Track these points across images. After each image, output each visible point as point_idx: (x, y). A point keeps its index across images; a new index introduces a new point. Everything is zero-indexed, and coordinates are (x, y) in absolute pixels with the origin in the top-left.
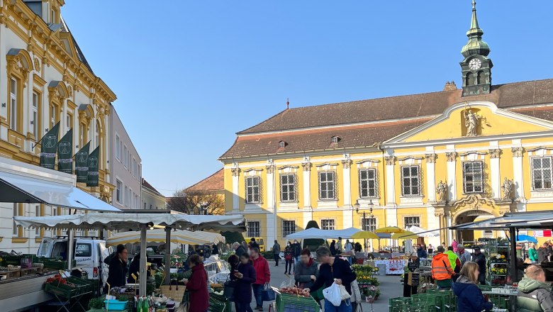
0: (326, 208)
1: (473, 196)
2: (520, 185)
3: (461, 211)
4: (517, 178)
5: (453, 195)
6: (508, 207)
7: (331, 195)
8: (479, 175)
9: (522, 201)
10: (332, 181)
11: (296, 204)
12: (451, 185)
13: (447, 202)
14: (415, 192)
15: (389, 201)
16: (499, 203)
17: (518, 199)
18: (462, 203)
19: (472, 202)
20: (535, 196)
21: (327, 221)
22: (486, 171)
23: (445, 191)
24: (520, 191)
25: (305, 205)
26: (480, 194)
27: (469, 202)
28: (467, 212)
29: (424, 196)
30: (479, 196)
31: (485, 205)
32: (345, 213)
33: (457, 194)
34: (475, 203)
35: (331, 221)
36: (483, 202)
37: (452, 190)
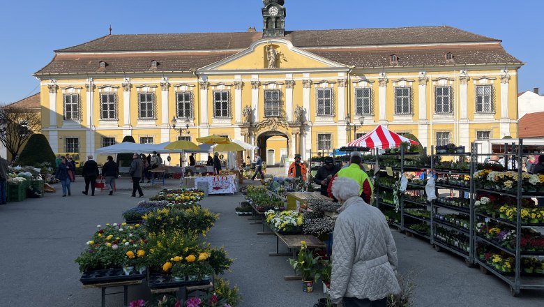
0: (145, 127)
1: (272, 119)
2: (308, 111)
3: (262, 131)
4: (306, 106)
5: (256, 117)
6: (299, 128)
7: (150, 115)
8: (277, 102)
9: (309, 124)
10: (152, 102)
11: (116, 122)
12: (255, 109)
13: (251, 124)
14: (225, 114)
15: (202, 122)
16: (292, 125)
17: (305, 123)
18: (262, 125)
19: (271, 124)
20: (319, 120)
21: (146, 138)
22: (283, 99)
23: (249, 114)
24: (307, 116)
25: (125, 123)
26: (278, 117)
27: (268, 124)
28: (266, 133)
29: (232, 118)
30: (276, 118)
31: (280, 127)
33: (259, 117)
34: (273, 125)
35: (150, 138)
36: (279, 124)
37: (256, 114)
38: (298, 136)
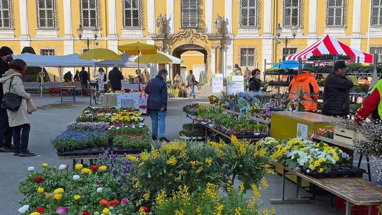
0: (44, 37)
1: (189, 30)
2: (229, 22)
3: (178, 44)
4: (228, 16)
5: (171, 29)
6: (219, 41)
7: (50, 24)
8: (195, 11)
9: (230, 37)
10: (52, 9)
11: (12, 32)
12: (170, 19)
13: (166, 36)
14: (136, 23)
15: (110, 33)
16: (212, 38)
17: (227, 35)
18: (178, 37)
19: (188, 36)
20: (241, 32)
21: (47, 51)
22: (202, 7)
23: (163, 24)
24: (229, 28)
25: (22, 33)
26: (196, 28)
27: (184, 36)
28: (183, 46)
29: (144, 29)
30: (194, 30)
31: (199, 40)
32: (65, 43)
33: (174, 28)
34: (190, 38)
35: (51, 51)
36: (197, 36)
37: (171, 24)
38: (218, 50)
